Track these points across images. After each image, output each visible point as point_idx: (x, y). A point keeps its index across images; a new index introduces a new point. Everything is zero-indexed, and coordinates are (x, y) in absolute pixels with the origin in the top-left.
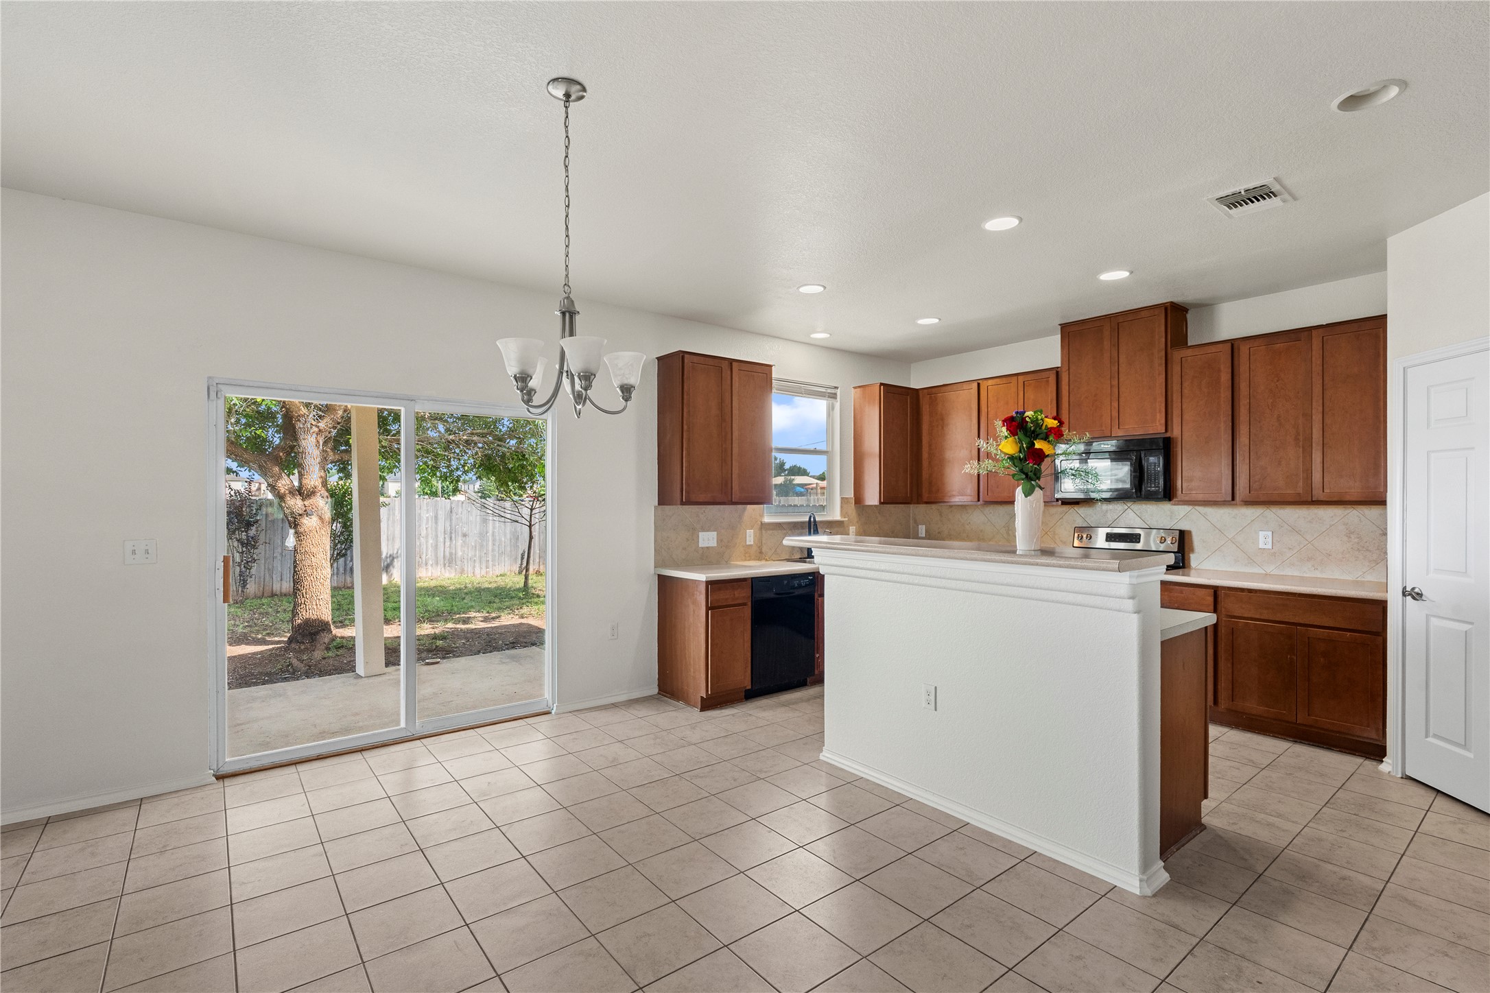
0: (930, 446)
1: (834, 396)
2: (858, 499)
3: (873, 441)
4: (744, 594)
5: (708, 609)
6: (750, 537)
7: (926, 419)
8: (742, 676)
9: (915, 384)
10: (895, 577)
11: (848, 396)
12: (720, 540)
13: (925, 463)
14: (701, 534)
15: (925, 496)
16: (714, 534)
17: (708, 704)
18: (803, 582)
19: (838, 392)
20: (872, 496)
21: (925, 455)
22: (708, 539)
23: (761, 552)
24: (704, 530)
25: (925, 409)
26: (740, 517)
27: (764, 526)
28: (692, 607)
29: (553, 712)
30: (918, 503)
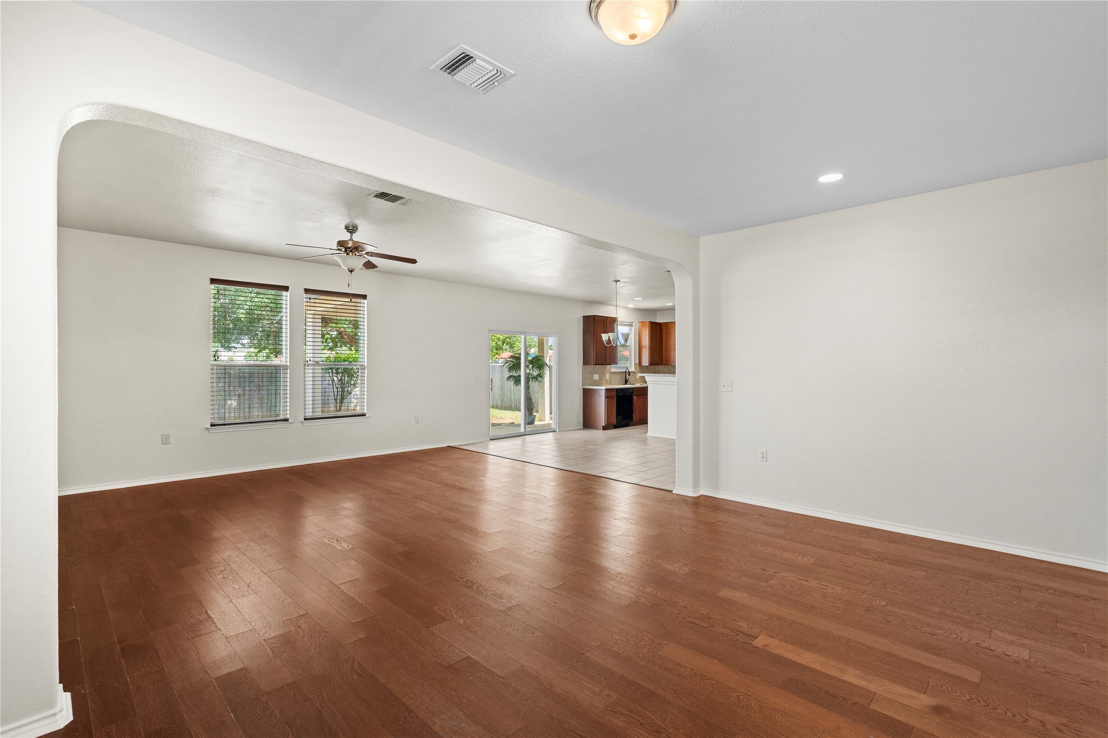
0: (666, 343)
1: (632, 325)
2: (640, 363)
3: (646, 342)
4: (614, 394)
5: (605, 398)
6: (608, 376)
7: (664, 334)
8: (614, 420)
9: (659, 321)
10: (655, 382)
11: (636, 325)
12: (599, 378)
13: (664, 350)
14: (594, 375)
15: (664, 363)
16: (598, 375)
17: (605, 428)
18: (630, 391)
19: (633, 324)
20: (646, 362)
21: (664, 347)
22: (596, 377)
23: (611, 382)
24: (595, 374)
25: (664, 330)
26: (605, 369)
27: (612, 373)
28: (599, 398)
29: (557, 431)
30: (661, 365)
